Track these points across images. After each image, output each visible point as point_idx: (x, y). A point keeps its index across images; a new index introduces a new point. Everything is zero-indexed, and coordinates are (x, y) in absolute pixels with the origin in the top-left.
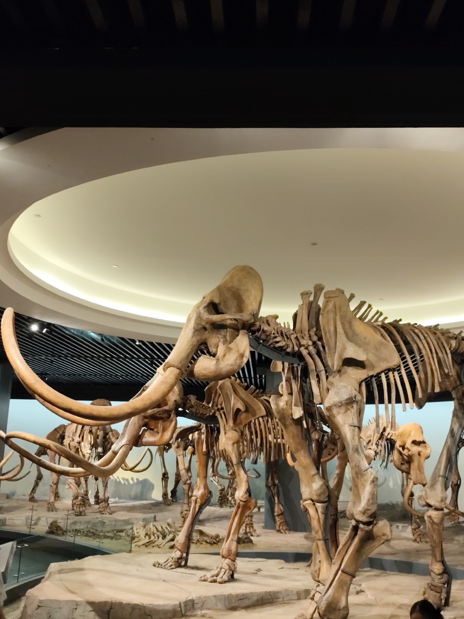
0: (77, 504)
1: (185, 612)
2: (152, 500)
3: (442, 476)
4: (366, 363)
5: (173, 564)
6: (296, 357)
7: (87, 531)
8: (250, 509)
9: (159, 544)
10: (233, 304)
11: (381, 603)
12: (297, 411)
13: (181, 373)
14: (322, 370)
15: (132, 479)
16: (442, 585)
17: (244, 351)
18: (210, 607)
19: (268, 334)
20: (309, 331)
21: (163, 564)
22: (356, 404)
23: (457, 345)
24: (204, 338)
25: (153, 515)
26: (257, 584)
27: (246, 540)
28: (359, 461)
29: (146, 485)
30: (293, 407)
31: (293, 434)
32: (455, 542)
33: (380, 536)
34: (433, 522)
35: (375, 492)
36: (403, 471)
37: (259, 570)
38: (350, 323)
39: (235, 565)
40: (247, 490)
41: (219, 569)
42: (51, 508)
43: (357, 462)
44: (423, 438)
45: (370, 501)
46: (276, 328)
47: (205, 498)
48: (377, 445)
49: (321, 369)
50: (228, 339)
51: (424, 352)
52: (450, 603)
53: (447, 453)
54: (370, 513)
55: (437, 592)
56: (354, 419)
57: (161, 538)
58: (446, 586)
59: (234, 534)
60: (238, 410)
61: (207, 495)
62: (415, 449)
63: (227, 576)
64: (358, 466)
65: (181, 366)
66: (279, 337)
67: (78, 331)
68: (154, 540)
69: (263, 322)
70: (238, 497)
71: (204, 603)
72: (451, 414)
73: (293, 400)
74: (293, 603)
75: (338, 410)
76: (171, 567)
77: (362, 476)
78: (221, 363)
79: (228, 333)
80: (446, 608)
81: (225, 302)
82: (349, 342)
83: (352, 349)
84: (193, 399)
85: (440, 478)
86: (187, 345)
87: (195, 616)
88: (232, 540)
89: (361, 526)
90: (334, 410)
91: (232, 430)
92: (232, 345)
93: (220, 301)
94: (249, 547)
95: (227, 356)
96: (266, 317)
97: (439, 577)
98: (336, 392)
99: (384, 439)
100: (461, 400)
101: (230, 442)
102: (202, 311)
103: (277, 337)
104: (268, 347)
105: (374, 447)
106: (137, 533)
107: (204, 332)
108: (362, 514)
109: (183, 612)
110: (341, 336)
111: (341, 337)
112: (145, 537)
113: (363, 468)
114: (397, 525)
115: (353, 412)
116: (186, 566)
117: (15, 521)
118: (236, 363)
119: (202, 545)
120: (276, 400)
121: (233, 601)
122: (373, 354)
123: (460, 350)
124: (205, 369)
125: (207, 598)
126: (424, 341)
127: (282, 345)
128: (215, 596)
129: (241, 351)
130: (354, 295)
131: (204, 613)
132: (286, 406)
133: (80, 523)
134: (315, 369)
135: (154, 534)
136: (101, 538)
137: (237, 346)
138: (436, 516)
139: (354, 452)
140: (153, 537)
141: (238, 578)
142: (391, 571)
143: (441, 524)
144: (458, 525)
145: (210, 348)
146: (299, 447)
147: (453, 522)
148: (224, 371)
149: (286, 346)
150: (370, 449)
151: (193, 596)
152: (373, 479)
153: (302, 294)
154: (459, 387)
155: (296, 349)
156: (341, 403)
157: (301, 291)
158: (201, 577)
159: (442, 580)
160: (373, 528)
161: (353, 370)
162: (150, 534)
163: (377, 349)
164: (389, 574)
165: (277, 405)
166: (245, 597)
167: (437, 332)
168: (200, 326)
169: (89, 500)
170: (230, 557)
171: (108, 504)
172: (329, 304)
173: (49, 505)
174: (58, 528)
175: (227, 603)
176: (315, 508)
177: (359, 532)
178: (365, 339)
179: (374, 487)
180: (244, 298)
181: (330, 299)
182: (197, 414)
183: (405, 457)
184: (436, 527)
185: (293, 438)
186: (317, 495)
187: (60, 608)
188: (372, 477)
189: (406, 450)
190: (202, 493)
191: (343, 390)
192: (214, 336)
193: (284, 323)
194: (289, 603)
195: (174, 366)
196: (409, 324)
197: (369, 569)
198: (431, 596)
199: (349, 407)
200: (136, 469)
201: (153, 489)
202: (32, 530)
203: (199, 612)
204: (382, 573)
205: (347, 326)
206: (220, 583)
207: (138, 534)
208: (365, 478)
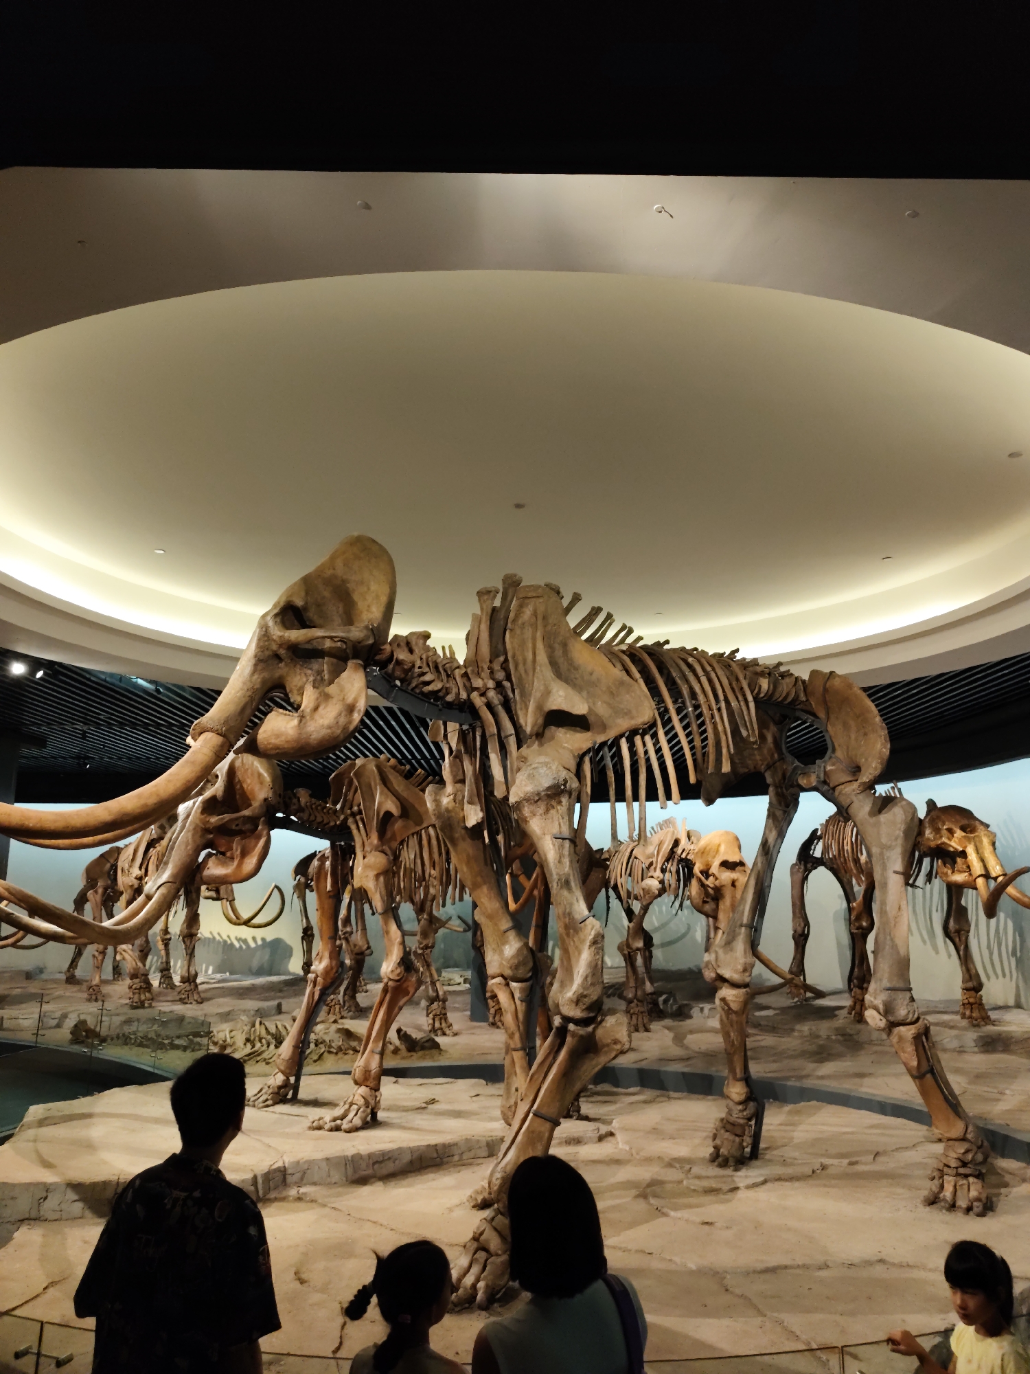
0: (134, 987)
1: (265, 1193)
2: (290, 974)
3: (746, 926)
4: (591, 719)
5: (269, 1097)
6: (465, 712)
7: (142, 1038)
8: (408, 993)
9: (267, 1057)
10: (335, 609)
11: (638, 1157)
12: (472, 812)
13: (228, 744)
14: (511, 735)
15: (254, 939)
16: (745, 1121)
17: (356, 700)
18: (316, 1179)
19: (406, 667)
20: (491, 661)
21: (252, 1099)
22: (567, 796)
23: (772, 687)
24: (277, 675)
25: (275, 1003)
26: (417, 1129)
27: (426, 1044)
28: (571, 904)
29: (278, 949)
30: (467, 807)
31: (468, 856)
32: (796, 1034)
33: (608, 1045)
34: (730, 1008)
35: (600, 962)
36: (707, 916)
37: (433, 1101)
38: (565, 645)
39: (376, 1097)
40: (402, 959)
41: (347, 1106)
42: (95, 994)
43: (568, 906)
44: (741, 856)
45: (589, 979)
46: (424, 657)
47: (332, 975)
48: (663, 871)
49: (509, 733)
50: (326, 677)
51: (701, 698)
52: (760, 1152)
53: (756, 884)
54: (587, 1001)
55: (737, 1135)
56: (562, 824)
57: (272, 1047)
58: (753, 1122)
59: (376, 1040)
60: (388, 814)
61: (334, 971)
62: (726, 876)
63: (361, 1118)
64: (570, 914)
65: (227, 730)
66: (429, 674)
67: (112, 675)
68: (260, 1048)
69: (399, 645)
70: (386, 973)
71: (305, 1173)
72: (765, 813)
73: (466, 793)
74: (478, 1164)
75: (532, 807)
76: (266, 1103)
77: (577, 931)
78: (308, 724)
79: (326, 664)
80: (755, 1163)
81: (318, 605)
82: (558, 681)
83: (561, 693)
84: (303, 796)
85: (743, 929)
86: (242, 689)
87: (283, 1199)
88: (373, 1052)
89: (571, 1027)
90: (526, 809)
91: (376, 850)
92: (332, 689)
93: (306, 603)
94: (432, 1057)
95: (320, 709)
96: (407, 637)
97: (740, 1107)
98: (529, 775)
99: (676, 861)
100: (781, 788)
101: (372, 874)
102: (271, 623)
103: (426, 673)
104: (412, 694)
105: (658, 873)
106: (232, 1038)
107: (278, 664)
108: (574, 1005)
109: (261, 1193)
110: (544, 671)
111: (542, 671)
112: (245, 1044)
113: (578, 917)
114: (701, 1006)
115: (560, 811)
116: (295, 1100)
117: (21, 1021)
118: (337, 723)
119: (346, 1057)
120: (436, 794)
121: (364, 1165)
122: (605, 702)
123: (777, 695)
124: (278, 736)
125: (311, 1163)
126: (704, 680)
127: (436, 689)
128: (327, 1159)
129: (350, 700)
130: (579, 595)
131: (303, 1193)
132: (454, 804)
133: (138, 1020)
134: (496, 732)
135: (260, 1041)
136: (167, 1049)
137: (342, 691)
138: (734, 999)
139: (561, 888)
140: (258, 1045)
141: (386, 1120)
142: (676, 1091)
143: (743, 1013)
144: (804, 1003)
145: (290, 695)
146: (479, 879)
147: (796, 1000)
148: (315, 740)
149: (444, 691)
150: (652, 877)
151: (288, 1160)
152: (594, 938)
153: (480, 594)
154: (778, 764)
155: (464, 695)
156: (538, 794)
157: (478, 589)
158: (313, 1122)
159: (745, 1113)
160: (594, 1029)
161: (566, 733)
162: (254, 1039)
163: (612, 693)
164: (669, 1098)
165: (437, 802)
166: (386, 1158)
167: (734, 665)
168: (267, 653)
169: (171, 978)
170: (368, 1084)
171: (196, 986)
172: (524, 609)
173: (91, 990)
174: (91, 1033)
175: (350, 1171)
176: (509, 991)
177: (569, 1039)
178: (591, 674)
179: (598, 953)
180: (356, 597)
181: (527, 601)
182: (311, 823)
183: (710, 890)
184: (733, 1017)
185: (468, 863)
186: (511, 967)
187: (13, 1198)
188: (593, 933)
189: (711, 878)
190: (327, 966)
191: (543, 771)
192: (298, 671)
193: (443, 648)
194: (471, 1164)
195: (211, 730)
196: (683, 649)
197: (638, 1089)
198: (726, 1142)
199: (554, 803)
200: (255, 921)
201: (291, 955)
202: (40, 1039)
203: (293, 1192)
204: (658, 1096)
205: (559, 652)
206: (348, 1131)
207: (232, 1040)
208: (581, 935)
